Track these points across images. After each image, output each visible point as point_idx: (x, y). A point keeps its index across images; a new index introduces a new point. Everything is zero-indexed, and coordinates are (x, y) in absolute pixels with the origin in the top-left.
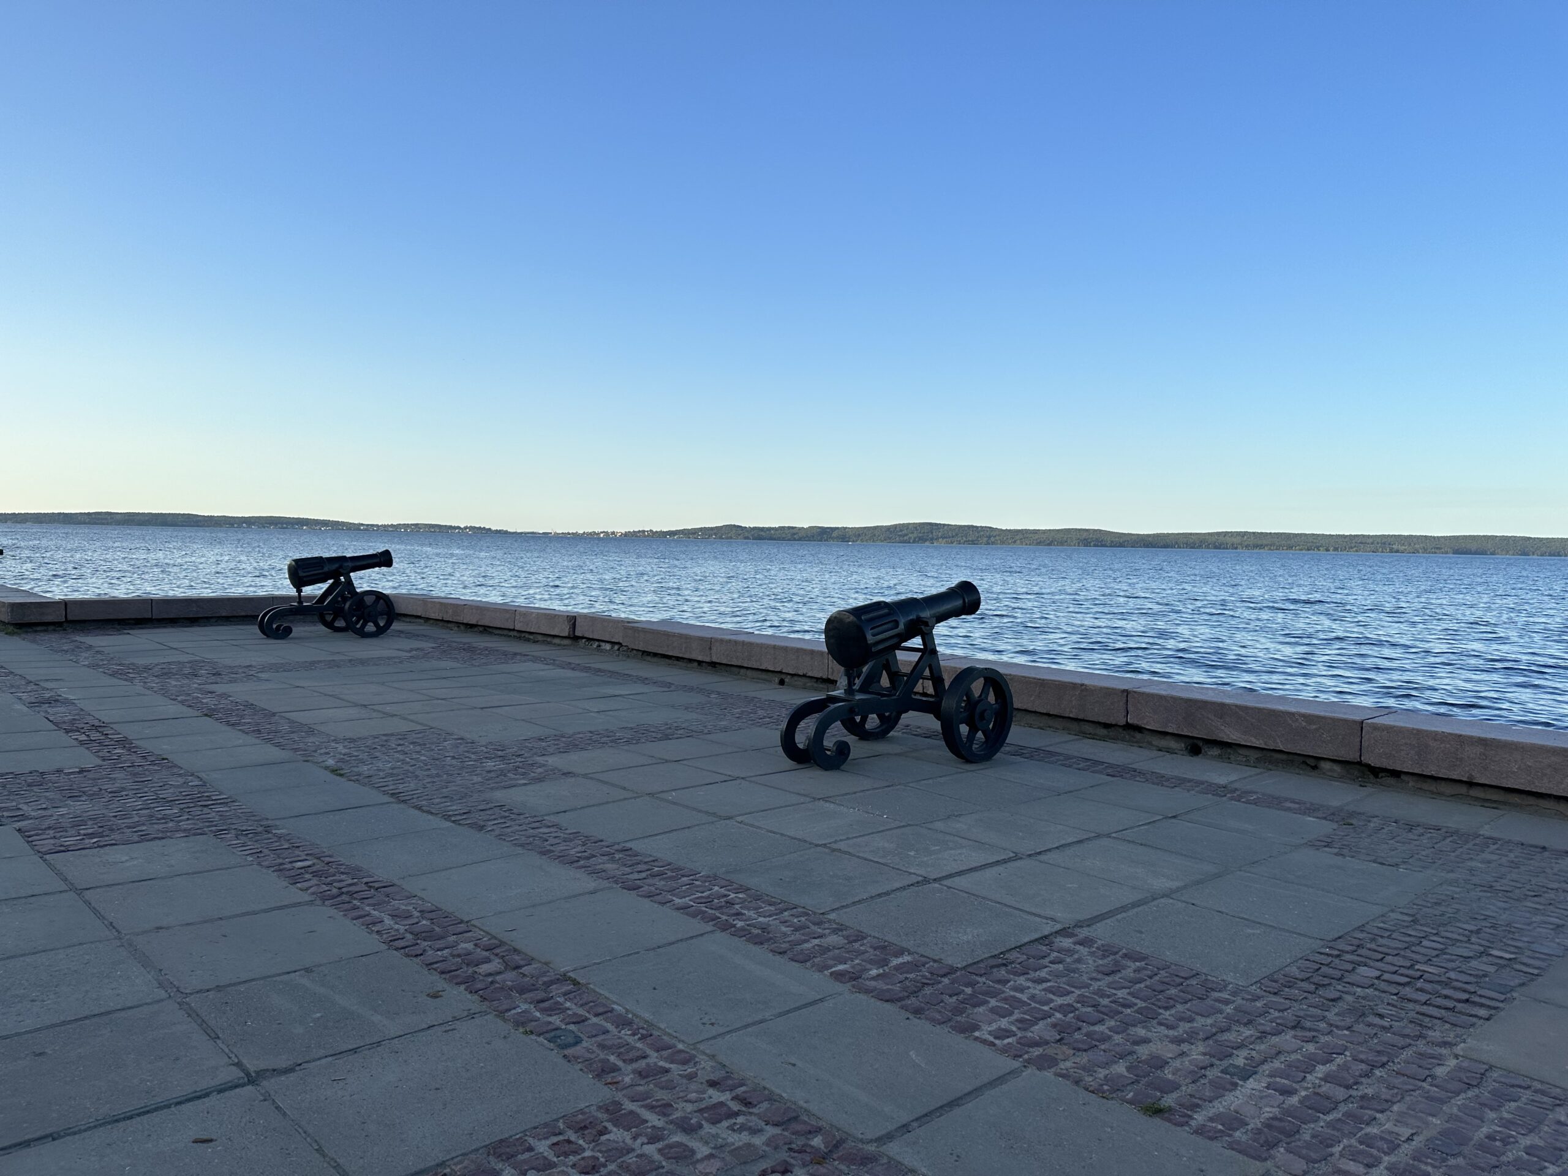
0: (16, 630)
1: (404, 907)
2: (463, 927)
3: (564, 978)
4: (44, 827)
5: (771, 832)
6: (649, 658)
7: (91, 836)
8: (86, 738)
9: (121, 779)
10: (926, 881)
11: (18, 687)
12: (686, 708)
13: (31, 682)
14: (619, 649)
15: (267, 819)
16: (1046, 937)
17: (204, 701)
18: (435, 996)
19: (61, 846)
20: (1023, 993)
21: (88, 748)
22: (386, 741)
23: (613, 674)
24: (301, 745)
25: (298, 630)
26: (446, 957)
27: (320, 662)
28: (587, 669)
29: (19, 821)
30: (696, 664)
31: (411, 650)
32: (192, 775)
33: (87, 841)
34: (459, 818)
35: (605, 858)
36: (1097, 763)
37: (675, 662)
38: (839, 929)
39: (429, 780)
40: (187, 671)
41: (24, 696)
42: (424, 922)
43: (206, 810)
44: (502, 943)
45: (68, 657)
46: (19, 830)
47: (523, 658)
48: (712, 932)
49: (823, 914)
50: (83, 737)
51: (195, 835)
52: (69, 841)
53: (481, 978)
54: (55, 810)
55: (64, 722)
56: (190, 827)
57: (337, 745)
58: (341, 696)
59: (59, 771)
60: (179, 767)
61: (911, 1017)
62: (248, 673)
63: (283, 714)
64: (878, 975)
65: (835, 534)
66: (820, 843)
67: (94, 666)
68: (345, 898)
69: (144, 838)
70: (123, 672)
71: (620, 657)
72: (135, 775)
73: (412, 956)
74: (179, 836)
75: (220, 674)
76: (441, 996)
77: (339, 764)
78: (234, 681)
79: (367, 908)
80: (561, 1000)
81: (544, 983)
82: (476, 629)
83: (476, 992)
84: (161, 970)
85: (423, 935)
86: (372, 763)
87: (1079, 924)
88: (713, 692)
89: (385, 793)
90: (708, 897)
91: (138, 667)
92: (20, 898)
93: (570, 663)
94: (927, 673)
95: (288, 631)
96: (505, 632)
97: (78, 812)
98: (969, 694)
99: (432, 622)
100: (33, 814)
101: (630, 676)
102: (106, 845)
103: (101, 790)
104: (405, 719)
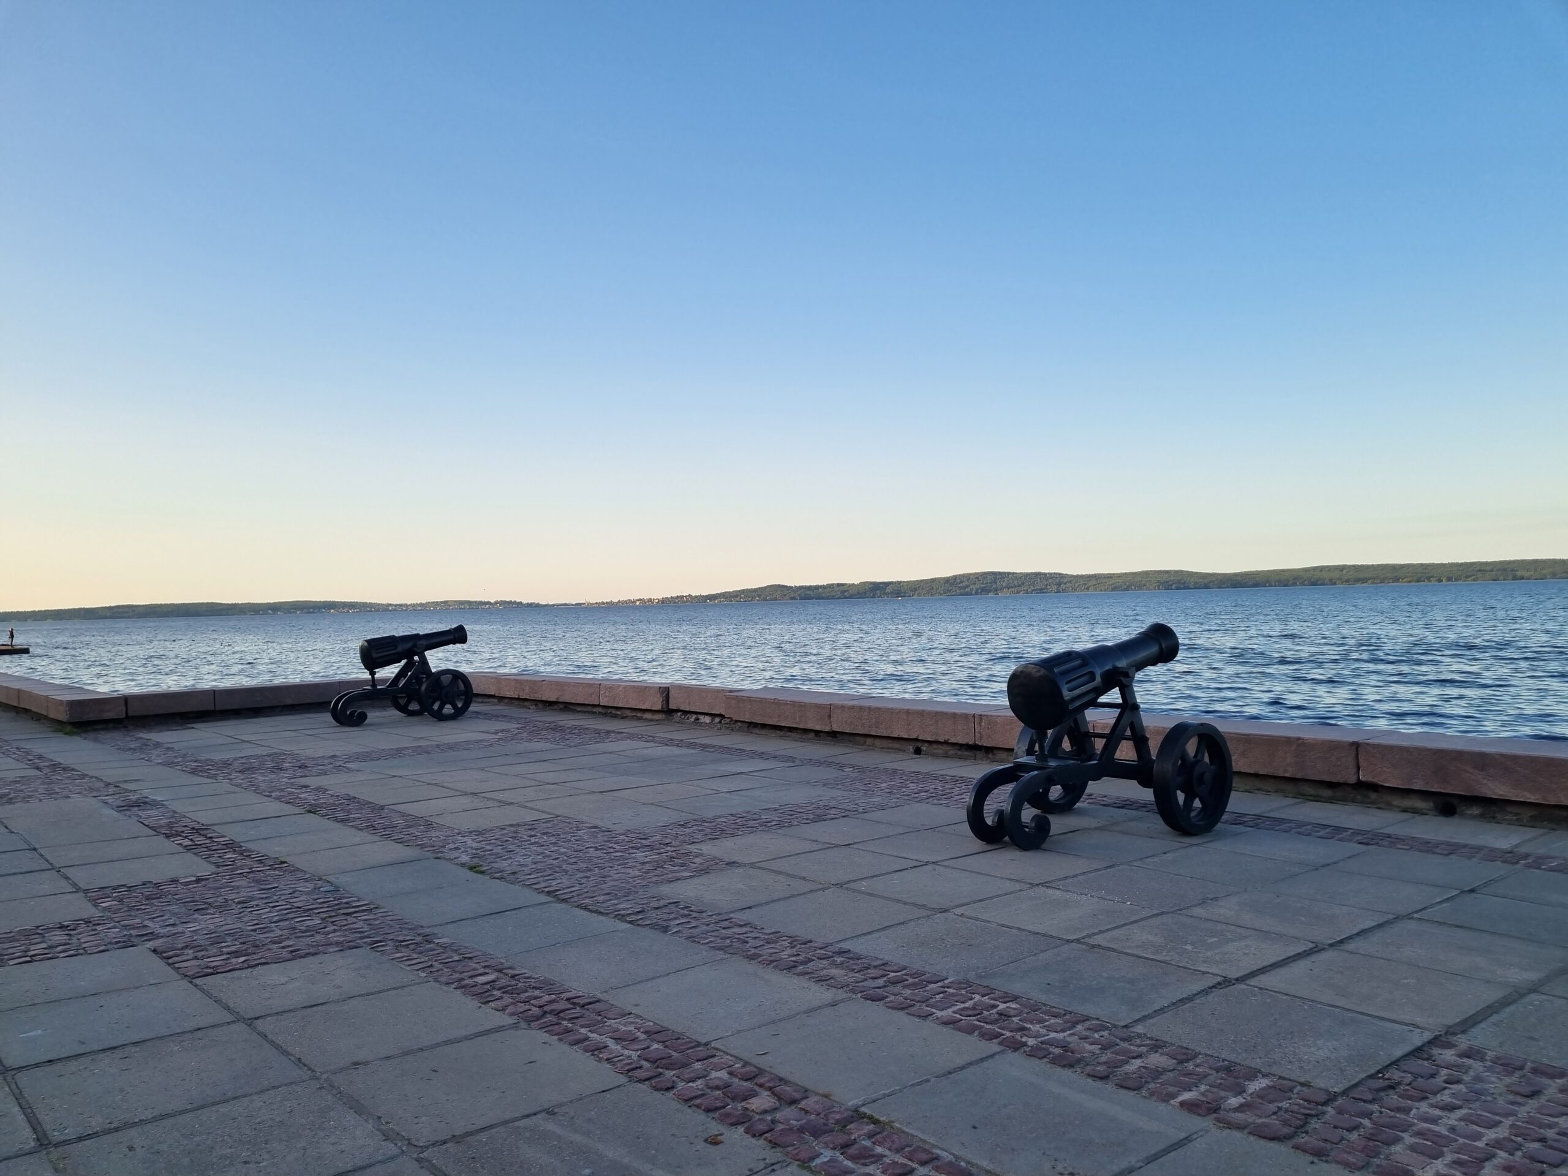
0: (74, 730)
1: (624, 1028)
2: (707, 1052)
3: (857, 1115)
4: (180, 946)
5: (1003, 926)
6: (756, 731)
7: (236, 954)
8: (190, 843)
9: (244, 888)
10: (1226, 982)
11: (98, 790)
12: (825, 785)
13: (109, 784)
14: (720, 722)
15: (422, 927)
16: (1419, 1049)
17: (302, 796)
18: (715, 1143)
19: (207, 967)
20: (1437, 1125)
21: (196, 854)
22: (515, 832)
23: (722, 749)
24: (425, 841)
25: (373, 716)
26: (702, 1090)
27: (407, 748)
28: (692, 745)
29: (149, 940)
30: (812, 735)
31: (496, 733)
32: (320, 879)
33: (234, 961)
34: (634, 918)
35: (825, 962)
36: (1339, 829)
37: (788, 734)
38: (1157, 1046)
39: (582, 875)
40: (270, 765)
41: (110, 799)
42: (655, 1046)
43: (350, 919)
44: (761, 1072)
45: (138, 755)
46: (155, 951)
47: (619, 736)
48: (1002, 1052)
49: (1125, 1027)
50: (186, 842)
51: (350, 948)
52: (216, 961)
53: (758, 1117)
54: (186, 926)
55: (161, 826)
56: (342, 939)
57: (465, 839)
58: (445, 784)
59: (175, 881)
60: (303, 871)
61: (1315, 1160)
62: (336, 764)
63: (392, 807)
64: (1242, 1105)
65: (888, 590)
66: (1072, 937)
67: (169, 764)
68: (549, 1018)
69: (295, 955)
70: (203, 769)
71: (723, 730)
72: (258, 882)
73: (662, 1090)
74: (332, 950)
75: (306, 767)
76: (722, 1142)
77: (476, 860)
78: (323, 773)
79: (583, 1031)
80: (867, 1143)
81: (838, 1122)
82: (556, 707)
83: (761, 1135)
84: (380, 1118)
85: (664, 1062)
86: (510, 858)
87: (1451, 1030)
88: (845, 765)
89: (540, 891)
90: (974, 1008)
91: (216, 763)
92: (185, 1032)
93: (671, 740)
94: (1128, 733)
95: (363, 717)
96: (589, 709)
97: (212, 927)
98: (1184, 756)
99: (506, 701)
100: (162, 931)
101: (745, 751)
102: (257, 965)
103: (227, 900)
104: (525, 807)
